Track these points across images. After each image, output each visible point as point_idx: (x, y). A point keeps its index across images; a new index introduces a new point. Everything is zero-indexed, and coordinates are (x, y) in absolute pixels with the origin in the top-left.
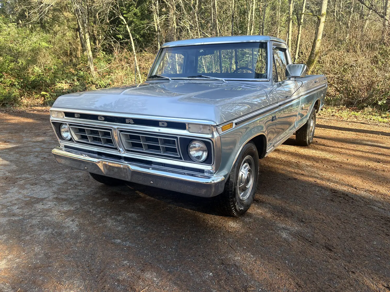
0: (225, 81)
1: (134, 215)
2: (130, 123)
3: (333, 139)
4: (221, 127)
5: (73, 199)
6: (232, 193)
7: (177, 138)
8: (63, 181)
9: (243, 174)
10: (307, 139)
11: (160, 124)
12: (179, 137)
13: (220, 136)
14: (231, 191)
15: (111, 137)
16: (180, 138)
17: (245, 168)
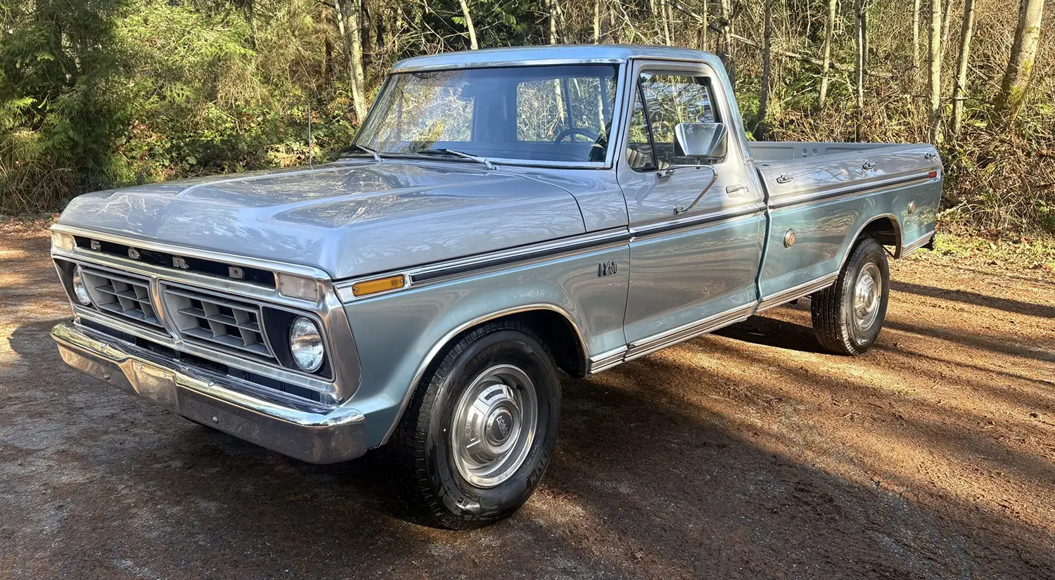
0: (490, 166)
1: (211, 507)
2: (180, 268)
3: (964, 338)
4: (353, 286)
5: (99, 458)
6: (425, 461)
7: (256, 307)
8: (109, 412)
9: (478, 413)
10: (845, 337)
11: (231, 270)
12: (261, 305)
13: (344, 307)
14: (423, 455)
15: (149, 302)
16: (264, 307)
17: (488, 398)
